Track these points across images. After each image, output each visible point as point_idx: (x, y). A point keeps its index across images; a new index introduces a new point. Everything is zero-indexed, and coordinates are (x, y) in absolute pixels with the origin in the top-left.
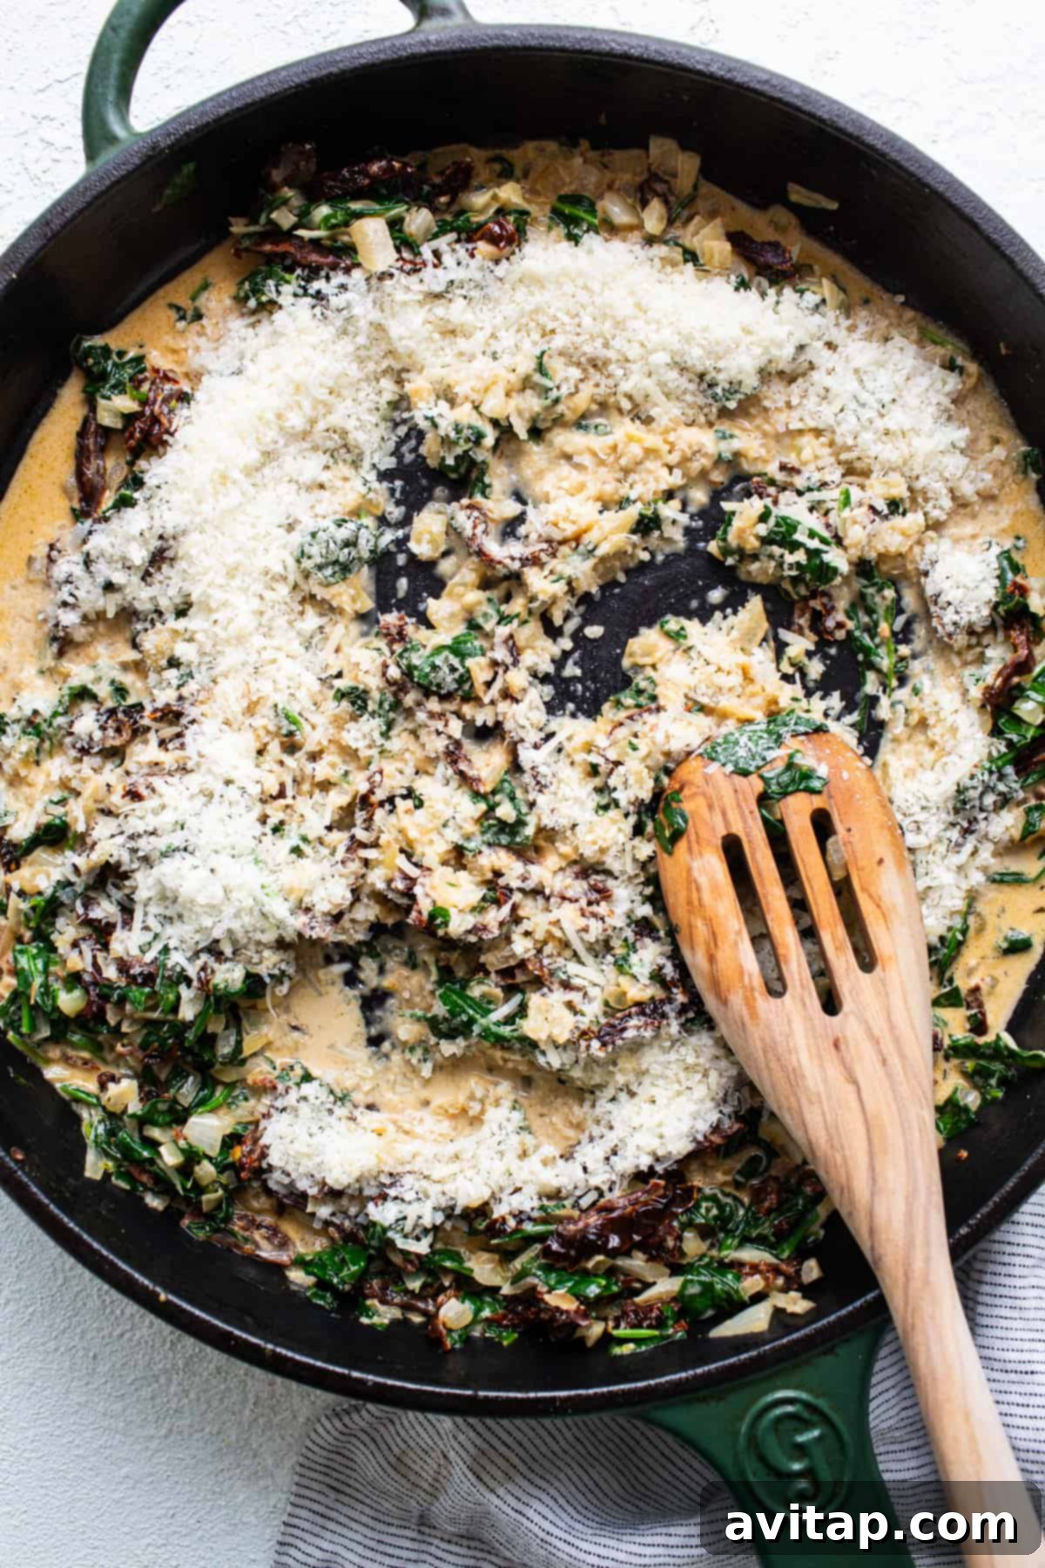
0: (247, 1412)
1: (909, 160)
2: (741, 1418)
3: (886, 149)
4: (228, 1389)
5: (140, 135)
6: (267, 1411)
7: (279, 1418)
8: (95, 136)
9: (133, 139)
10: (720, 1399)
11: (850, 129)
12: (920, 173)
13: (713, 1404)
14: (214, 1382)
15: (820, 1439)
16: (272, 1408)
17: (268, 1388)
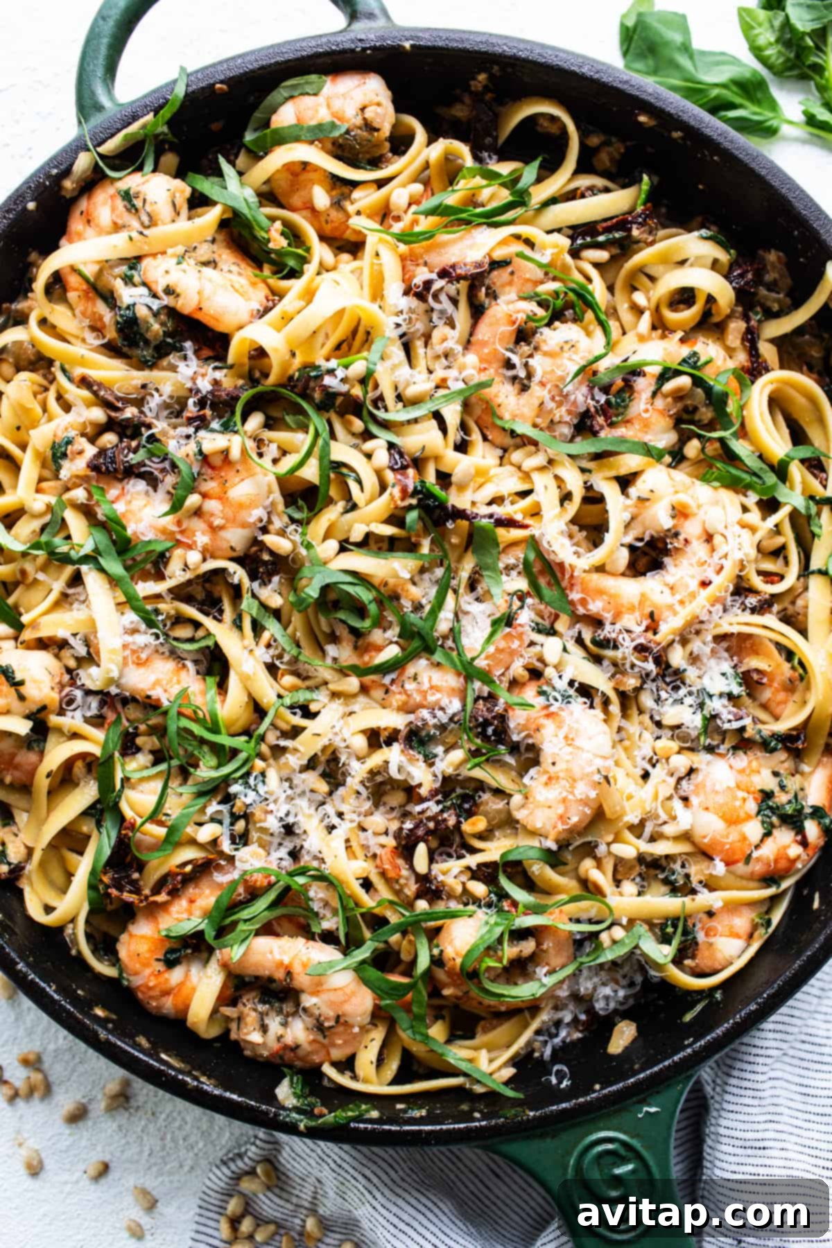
0: (143, 1161)
1: (738, 149)
2: (570, 1154)
3: (721, 140)
4: (128, 1143)
5: (122, 105)
6: (159, 1161)
7: (168, 1167)
8: (86, 105)
9: (118, 109)
10: (553, 1137)
11: (692, 123)
12: (746, 159)
13: (548, 1140)
14: (116, 1138)
15: (633, 1172)
16: (163, 1158)
17: (159, 1142)
